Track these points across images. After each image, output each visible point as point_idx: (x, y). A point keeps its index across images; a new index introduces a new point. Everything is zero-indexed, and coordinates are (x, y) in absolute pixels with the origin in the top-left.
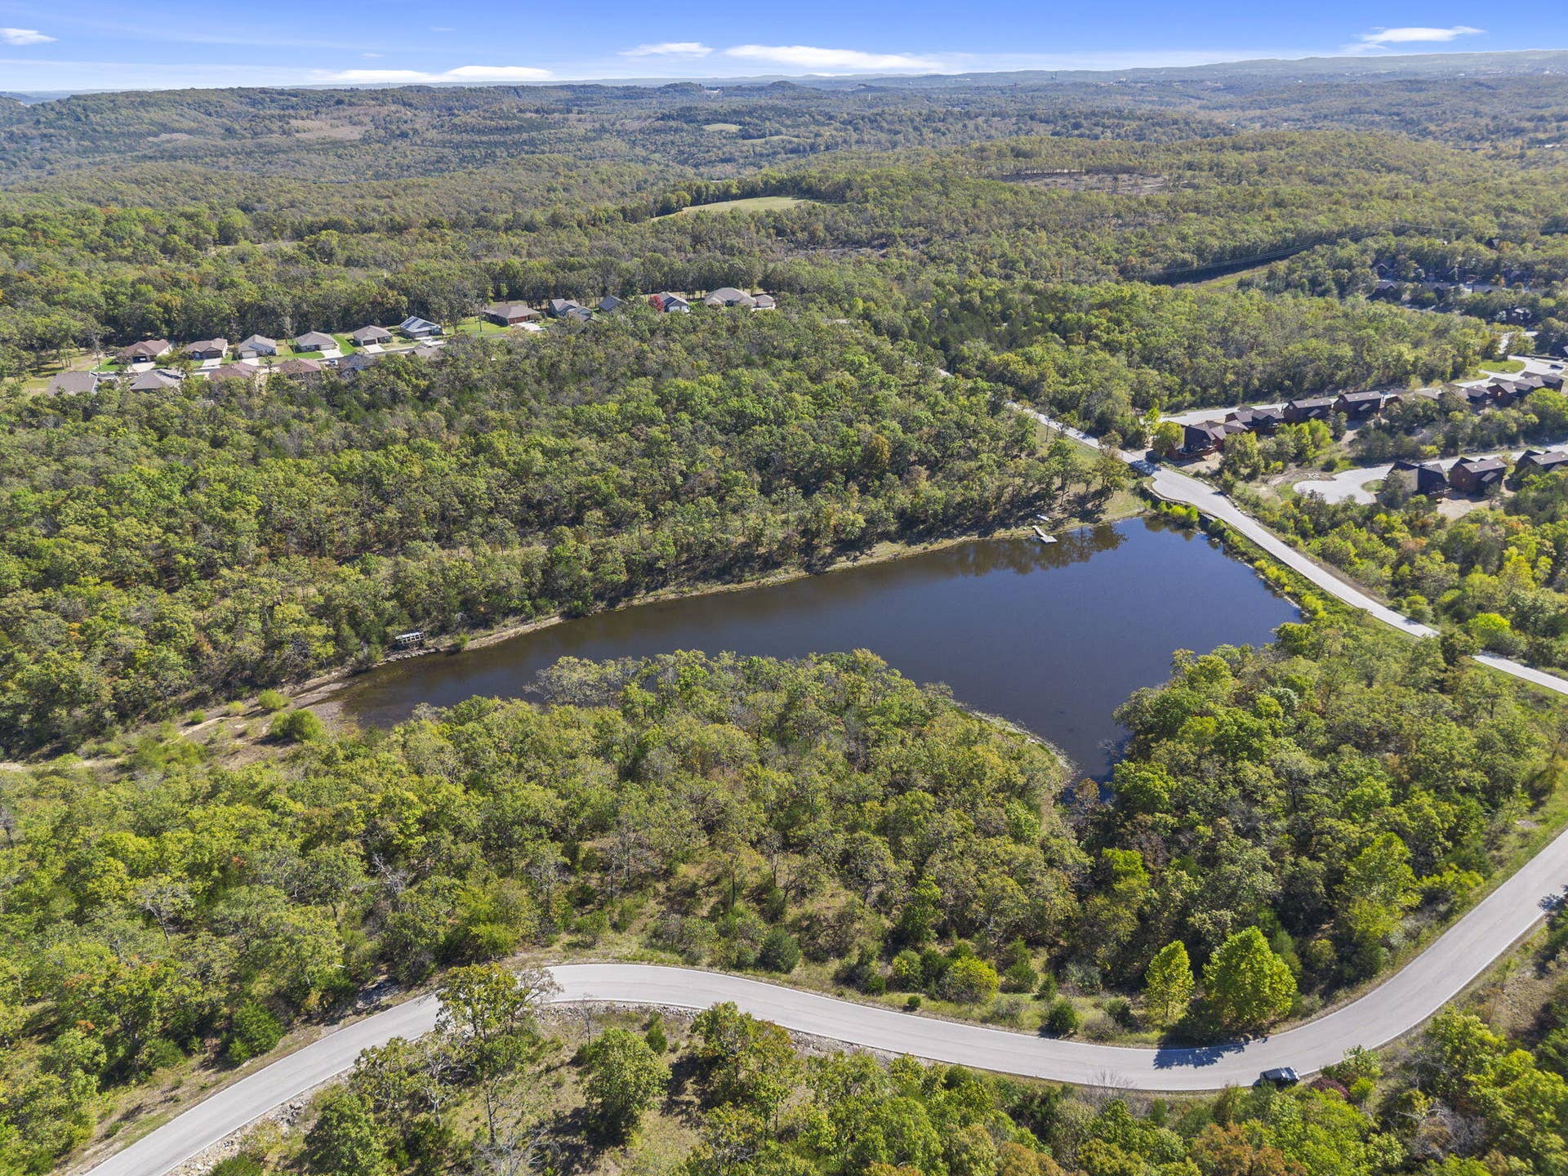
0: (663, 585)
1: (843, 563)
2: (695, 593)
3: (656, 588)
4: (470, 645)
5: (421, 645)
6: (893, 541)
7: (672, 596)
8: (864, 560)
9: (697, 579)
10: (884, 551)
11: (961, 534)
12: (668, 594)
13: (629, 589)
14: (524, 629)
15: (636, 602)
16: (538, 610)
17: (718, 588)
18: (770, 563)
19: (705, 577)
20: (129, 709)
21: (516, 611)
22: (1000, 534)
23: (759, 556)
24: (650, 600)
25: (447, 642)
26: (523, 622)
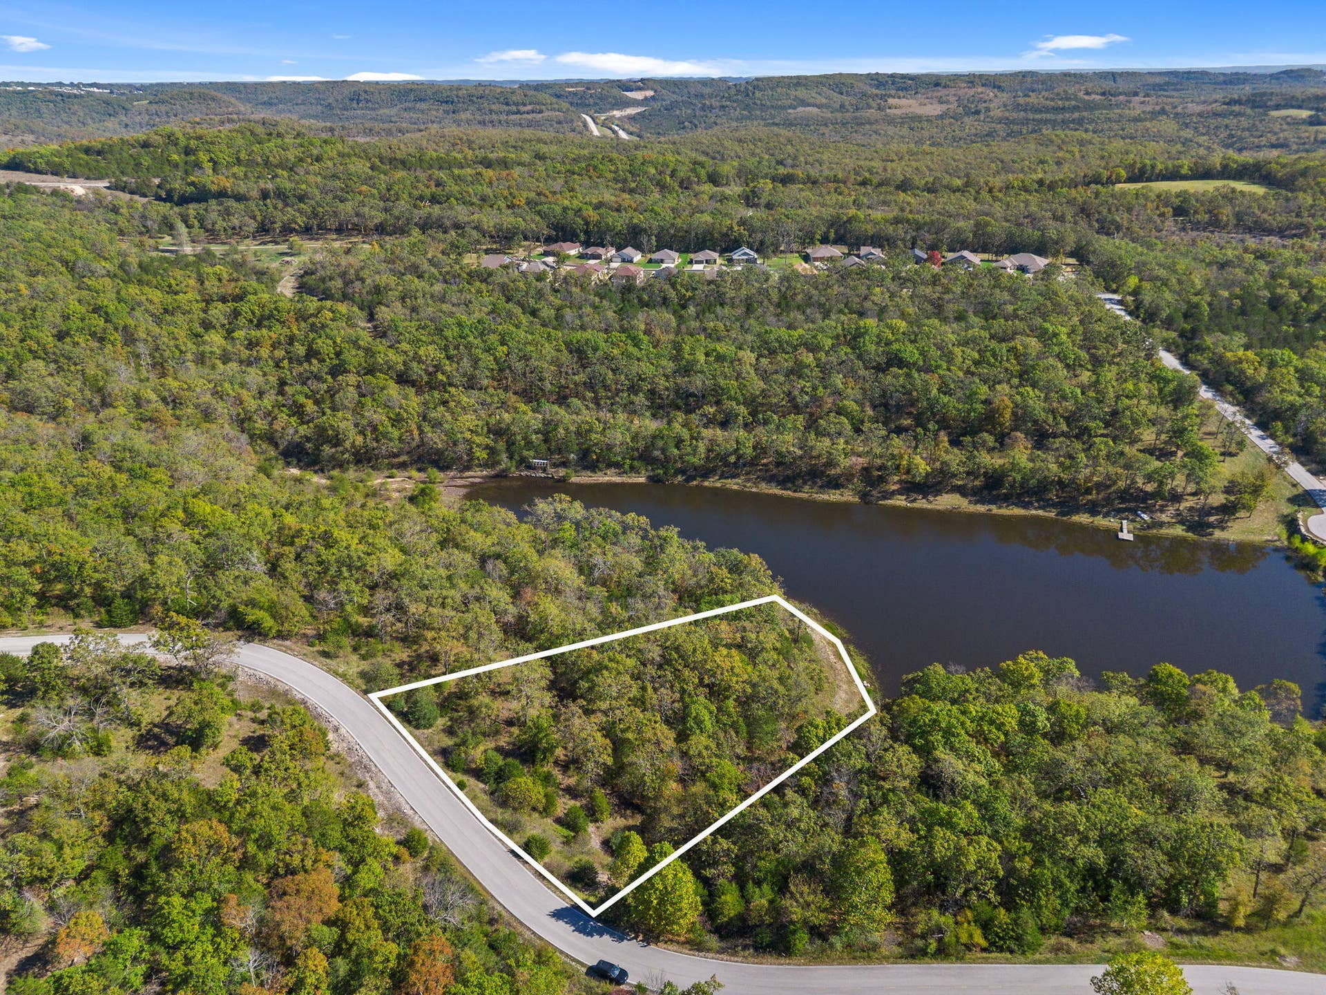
0: (734, 477)
1: (900, 501)
2: (754, 490)
3: (727, 478)
4: (574, 479)
5: (544, 470)
6: (964, 495)
7: (735, 487)
8: (921, 504)
9: (763, 479)
10: (947, 501)
11: (1039, 508)
12: (733, 484)
13: (706, 473)
14: (617, 479)
15: (706, 484)
16: (632, 468)
17: (776, 491)
18: (834, 484)
19: (771, 479)
20: (363, 458)
21: (617, 465)
22: (1083, 518)
23: (828, 476)
24: (718, 485)
25: (562, 472)
26: (619, 474)
